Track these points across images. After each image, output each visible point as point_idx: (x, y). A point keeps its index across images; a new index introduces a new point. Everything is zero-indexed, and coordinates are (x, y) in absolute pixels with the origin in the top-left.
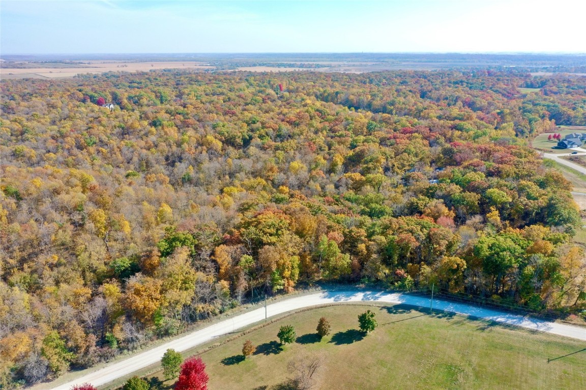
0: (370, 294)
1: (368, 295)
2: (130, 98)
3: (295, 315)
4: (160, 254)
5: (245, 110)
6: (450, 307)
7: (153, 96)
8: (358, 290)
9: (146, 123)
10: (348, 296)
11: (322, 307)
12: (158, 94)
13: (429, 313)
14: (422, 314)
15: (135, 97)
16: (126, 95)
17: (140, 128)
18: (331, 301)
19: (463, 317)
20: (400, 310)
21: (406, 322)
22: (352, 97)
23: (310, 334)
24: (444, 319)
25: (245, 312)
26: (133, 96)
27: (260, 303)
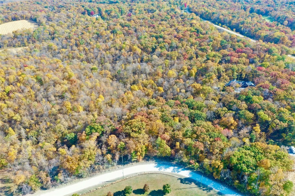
0: (176, 169)
1: (175, 169)
3: (138, 176)
4: (85, 135)
5: (160, 24)
7: (117, 10)
11: (151, 174)
12: (120, 9)
13: (200, 186)
14: (196, 186)
15: (108, 11)
16: (104, 9)
17: (106, 35)
19: (215, 192)
20: (187, 182)
21: (187, 190)
24: (205, 192)
27: (125, 166)
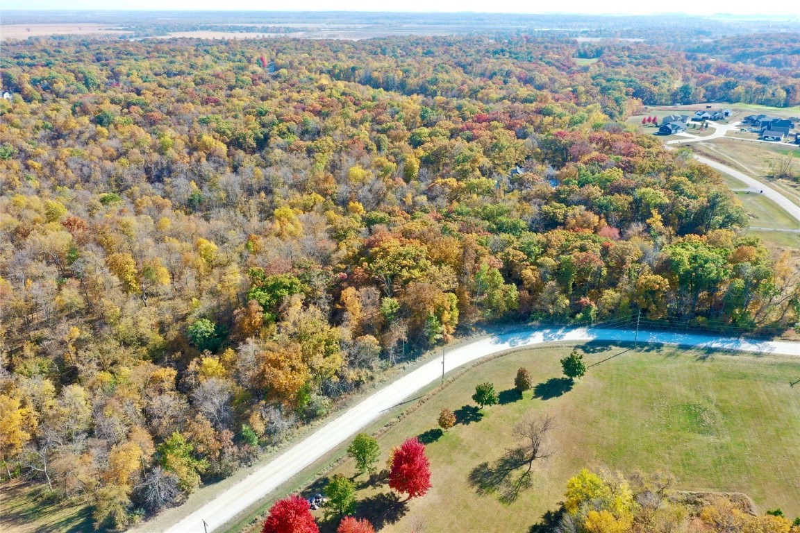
0: (550, 333)
1: (548, 334)
2: (34, 82)
3: (474, 369)
4: (261, 309)
5: (230, 96)
6: (653, 338)
7: (72, 78)
8: (533, 329)
9: (86, 120)
10: (524, 338)
11: (502, 356)
12: (81, 75)
13: (633, 348)
14: (625, 349)
15: (43, 79)
16: (27, 77)
17: (78, 128)
18: (506, 347)
19: (674, 347)
20: (598, 348)
21: (612, 361)
22: (376, 74)
23: (506, 392)
24: (654, 353)
25: (404, 375)
26: (39, 78)
27: (417, 360)
